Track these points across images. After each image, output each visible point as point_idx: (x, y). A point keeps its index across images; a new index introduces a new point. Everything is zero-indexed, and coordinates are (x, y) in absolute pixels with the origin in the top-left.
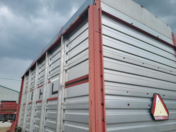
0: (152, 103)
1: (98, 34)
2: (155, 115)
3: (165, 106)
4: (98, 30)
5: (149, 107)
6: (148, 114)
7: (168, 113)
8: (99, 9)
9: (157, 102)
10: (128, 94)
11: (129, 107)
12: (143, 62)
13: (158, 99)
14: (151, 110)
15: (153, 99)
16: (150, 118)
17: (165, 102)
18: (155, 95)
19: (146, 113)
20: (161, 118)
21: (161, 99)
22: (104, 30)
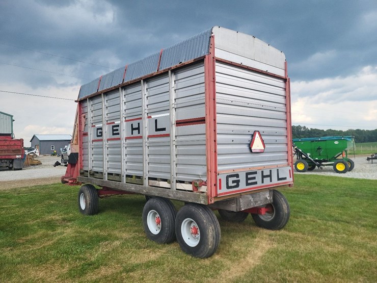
0: (252, 139)
1: (212, 83)
2: (253, 148)
3: (263, 141)
4: (212, 80)
5: (249, 143)
6: (248, 147)
7: (264, 147)
8: (213, 58)
9: (256, 138)
10: (233, 133)
11: (233, 143)
12: (248, 102)
13: (257, 135)
14: (250, 145)
15: (253, 136)
16: (248, 151)
17: (263, 137)
18: (255, 132)
19: (246, 147)
20: (258, 151)
21: (260, 135)
22: (218, 78)
